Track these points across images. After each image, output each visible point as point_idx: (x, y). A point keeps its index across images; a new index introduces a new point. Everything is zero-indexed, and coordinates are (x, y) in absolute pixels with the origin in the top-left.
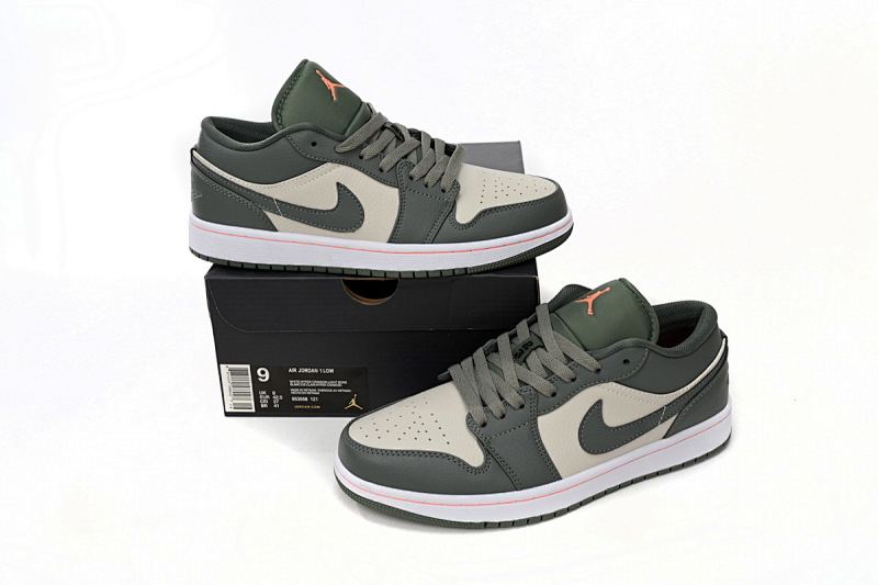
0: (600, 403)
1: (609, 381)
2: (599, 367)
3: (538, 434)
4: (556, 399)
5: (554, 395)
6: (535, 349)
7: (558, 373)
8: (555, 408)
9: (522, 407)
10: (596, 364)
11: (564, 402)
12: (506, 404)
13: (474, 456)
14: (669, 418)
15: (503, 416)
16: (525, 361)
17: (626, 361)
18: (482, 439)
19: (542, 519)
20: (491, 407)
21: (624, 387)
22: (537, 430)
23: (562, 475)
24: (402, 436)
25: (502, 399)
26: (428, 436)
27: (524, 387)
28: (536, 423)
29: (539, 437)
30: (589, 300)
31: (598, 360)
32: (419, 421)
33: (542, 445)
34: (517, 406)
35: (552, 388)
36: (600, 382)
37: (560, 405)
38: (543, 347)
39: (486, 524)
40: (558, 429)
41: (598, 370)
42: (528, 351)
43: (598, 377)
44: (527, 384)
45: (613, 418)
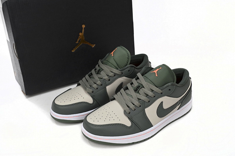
0: (162, 102)
1: (165, 96)
2: (162, 92)
3: (146, 114)
4: (150, 103)
5: (149, 102)
6: (141, 88)
7: (150, 95)
8: (150, 106)
9: (140, 106)
10: (161, 91)
11: (152, 103)
12: (135, 106)
13: (128, 123)
14: (179, 104)
15: (135, 110)
16: (138, 92)
17: (169, 90)
18: (130, 118)
19: (148, 139)
20: (131, 107)
21: (169, 97)
22: (145, 113)
23: (153, 125)
24: (105, 120)
25: (134, 104)
26: (113, 119)
27: (140, 100)
28: (145, 111)
29: (146, 115)
30: (156, 71)
31: (162, 90)
32: (109, 114)
33: (147, 117)
34: (139, 106)
35: (149, 100)
36: (162, 97)
37: (151, 105)
38: (143, 87)
39: (133, 143)
40: (151, 112)
41: (162, 93)
42: (139, 89)
43: (162, 95)
44: (141, 99)
45: (165, 107)
